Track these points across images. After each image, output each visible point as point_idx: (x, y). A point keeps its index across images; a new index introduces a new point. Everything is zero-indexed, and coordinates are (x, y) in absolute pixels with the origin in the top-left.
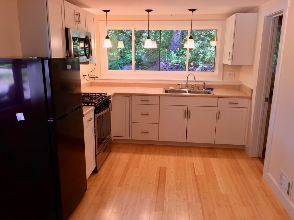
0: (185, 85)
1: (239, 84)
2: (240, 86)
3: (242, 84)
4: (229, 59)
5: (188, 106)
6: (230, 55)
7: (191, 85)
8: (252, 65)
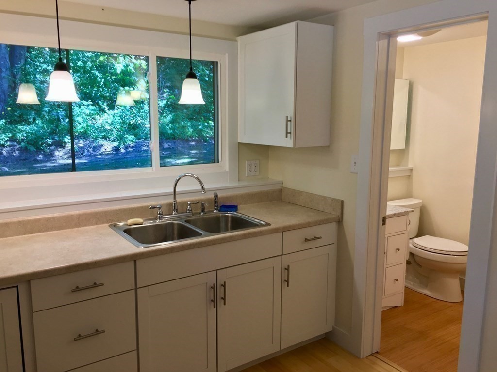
0: (171, 204)
1: (278, 187)
2: (280, 191)
3: (282, 187)
4: (287, 133)
5: (217, 270)
6: (289, 122)
7: (184, 204)
8: (328, 145)
